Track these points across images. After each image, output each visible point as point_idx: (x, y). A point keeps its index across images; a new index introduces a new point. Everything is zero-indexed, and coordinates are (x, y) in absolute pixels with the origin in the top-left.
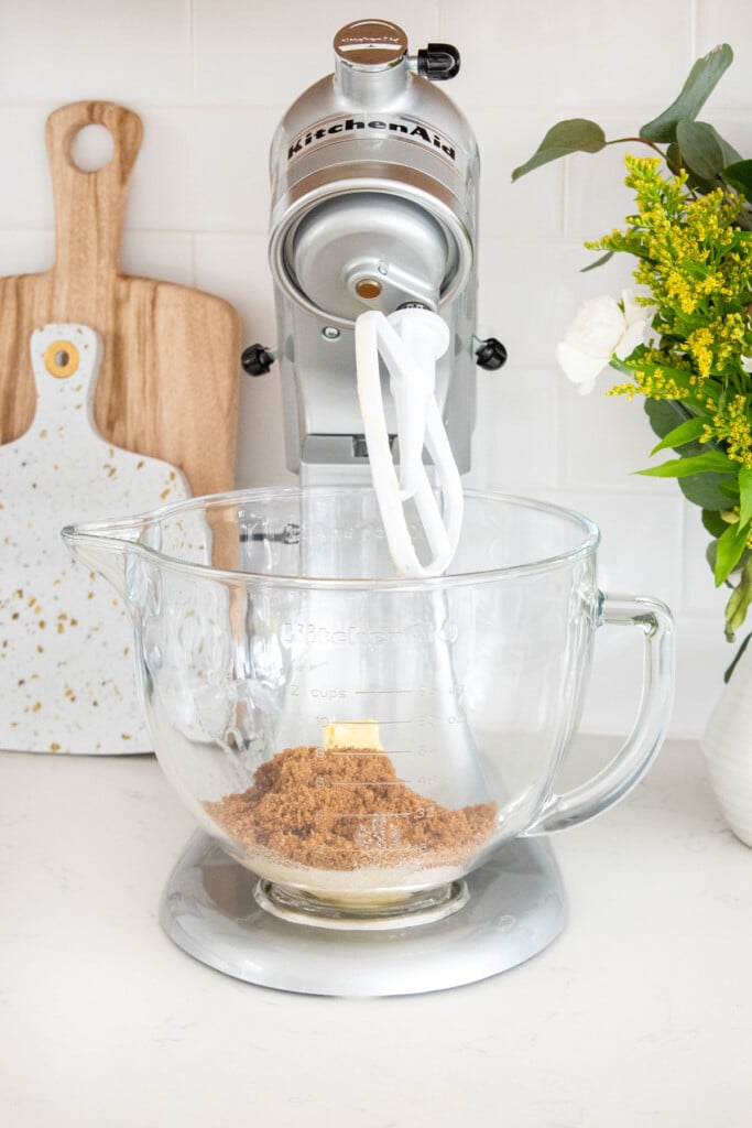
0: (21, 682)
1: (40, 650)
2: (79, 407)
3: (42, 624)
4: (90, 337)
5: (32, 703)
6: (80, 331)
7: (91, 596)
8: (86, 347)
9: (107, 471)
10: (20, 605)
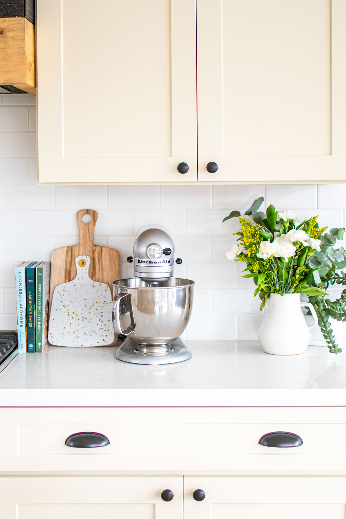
0: (74, 332)
1: (78, 325)
2: (86, 273)
3: (79, 319)
4: (88, 258)
5: (77, 336)
6: (86, 257)
7: (90, 313)
8: (88, 260)
9: (93, 286)
10: (74, 316)
